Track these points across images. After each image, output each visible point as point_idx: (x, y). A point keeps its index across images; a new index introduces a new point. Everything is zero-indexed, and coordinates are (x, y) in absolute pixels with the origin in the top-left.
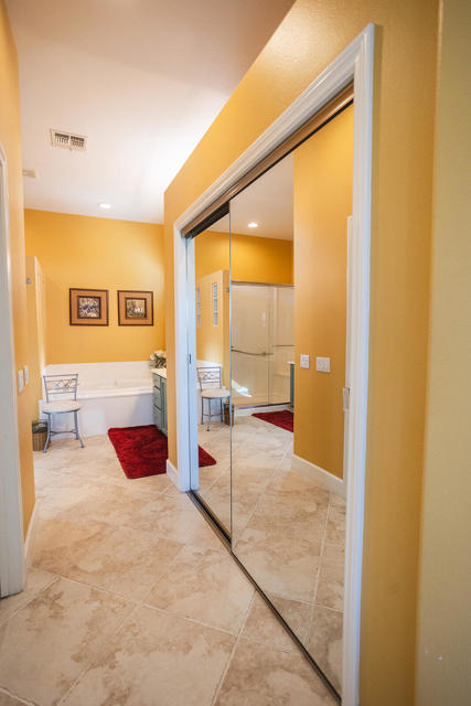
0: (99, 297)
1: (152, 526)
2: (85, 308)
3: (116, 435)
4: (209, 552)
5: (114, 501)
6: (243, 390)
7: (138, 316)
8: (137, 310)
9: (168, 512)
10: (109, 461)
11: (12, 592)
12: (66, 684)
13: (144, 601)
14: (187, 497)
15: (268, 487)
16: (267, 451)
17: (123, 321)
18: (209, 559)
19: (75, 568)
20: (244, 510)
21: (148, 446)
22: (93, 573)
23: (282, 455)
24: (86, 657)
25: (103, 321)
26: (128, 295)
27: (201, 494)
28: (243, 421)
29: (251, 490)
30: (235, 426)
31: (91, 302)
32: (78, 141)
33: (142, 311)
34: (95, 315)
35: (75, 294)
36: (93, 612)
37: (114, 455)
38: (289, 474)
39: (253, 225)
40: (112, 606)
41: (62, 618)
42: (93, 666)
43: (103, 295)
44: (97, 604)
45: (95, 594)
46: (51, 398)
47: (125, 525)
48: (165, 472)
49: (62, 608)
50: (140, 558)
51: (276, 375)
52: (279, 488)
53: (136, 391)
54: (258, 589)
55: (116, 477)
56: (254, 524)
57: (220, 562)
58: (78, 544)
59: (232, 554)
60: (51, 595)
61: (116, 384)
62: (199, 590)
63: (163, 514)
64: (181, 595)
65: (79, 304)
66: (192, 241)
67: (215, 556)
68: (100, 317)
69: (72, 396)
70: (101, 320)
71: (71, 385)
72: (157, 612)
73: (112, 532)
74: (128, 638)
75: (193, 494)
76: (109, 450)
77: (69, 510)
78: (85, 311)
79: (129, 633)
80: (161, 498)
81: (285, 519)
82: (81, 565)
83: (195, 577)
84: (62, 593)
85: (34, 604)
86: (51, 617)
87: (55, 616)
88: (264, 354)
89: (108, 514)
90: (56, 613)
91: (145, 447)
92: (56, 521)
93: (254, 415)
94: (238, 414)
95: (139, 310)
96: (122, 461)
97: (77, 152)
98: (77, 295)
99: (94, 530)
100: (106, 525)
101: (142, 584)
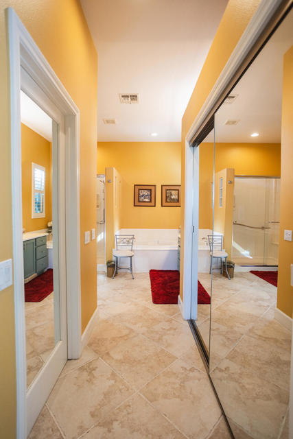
0: (150, 189)
1: (159, 339)
2: (142, 196)
3: (154, 274)
4: (192, 370)
5: (141, 317)
6: (246, 253)
7: (173, 201)
8: (173, 197)
9: (172, 332)
10: (145, 290)
11: (74, 358)
12: (82, 429)
13: (140, 392)
14: (187, 324)
15: (250, 330)
16: (256, 300)
17: (164, 204)
18: (191, 374)
19: (108, 354)
20: (227, 343)
21: (171, 284)
22: (117, 360)
23: (268, 306)
24: (97, 416)
25: (153, 204)
26: (168, 188)
27: (198, 324)
28: (242, 275)
29: (236, 329)
30: (234, 278)
31: (146, 193)
32: (134, 97)
33: (176, 197)
34: (147, 200)
35: (137, 188)
36: (109, 386)
37: (149, 286)
38: (271, 323)
39: (255, 135)
40: (121, 387)
41: (92, 383)
42: (99, 425)
43: (153, 188)
44: (113, 382)
45: (113, 374)
46: (119, 248)
47: (143, 334)
48: (177, 303)
49: (94, 377)
50: (146, 359)
51: (272, 244)
52: (259, 333)
53: (168, 248)
54: (223, 413)
55: (147, 301)
56: (232, 357)
57: (199, 380)
58: (114, 339)
59: (209, 376)
60: (91, 367)
61: (158, 243)
62: (178, 397)
63: (169, 332)
64: (165, 397)
65: (139, 194)
66: (198, 149)
67: (196, 374)
68: (151, 201)
69: (130, 248)
70: (151, 203)
71: (130, 241)
72: (147, 403)
73: (135, 336)
74: (124, 414)
75: (192, 322)
76: (147, 283)
77: (115, 316)
78: (143, 198)
79: (125, 411)
80: (170, 321)
81: (259, 360)
82: (112, 354)
83: (178, 386)
84: (97, 367)
85: (82, 369)
86: (87, 381)
87: (89, 381)
88: (263, 228)
89: (135, 324)
90: (91, 380)
91: (169, 284)
92: (106, 321)
93: (251, 272)
94: (237, 269)
95: (174, 197)
96: (152, 291)
97: (134, 104)
98: (138, 188)
99: (125, 332)
100: (131, 331)
101: (142, 378)
